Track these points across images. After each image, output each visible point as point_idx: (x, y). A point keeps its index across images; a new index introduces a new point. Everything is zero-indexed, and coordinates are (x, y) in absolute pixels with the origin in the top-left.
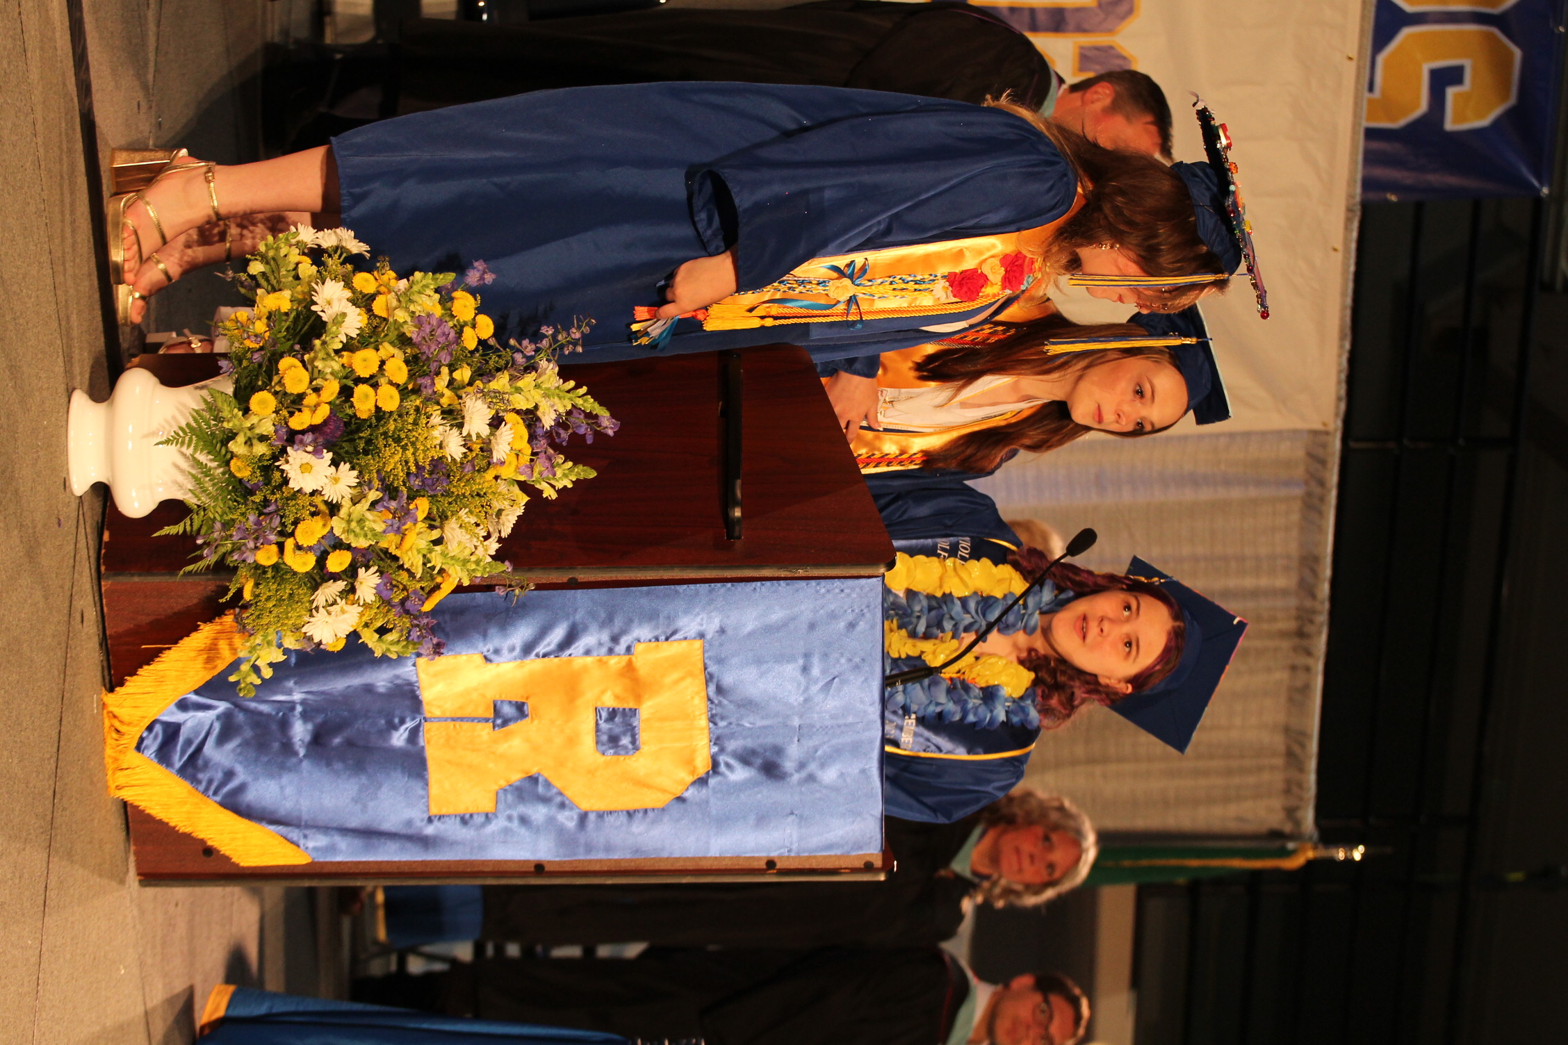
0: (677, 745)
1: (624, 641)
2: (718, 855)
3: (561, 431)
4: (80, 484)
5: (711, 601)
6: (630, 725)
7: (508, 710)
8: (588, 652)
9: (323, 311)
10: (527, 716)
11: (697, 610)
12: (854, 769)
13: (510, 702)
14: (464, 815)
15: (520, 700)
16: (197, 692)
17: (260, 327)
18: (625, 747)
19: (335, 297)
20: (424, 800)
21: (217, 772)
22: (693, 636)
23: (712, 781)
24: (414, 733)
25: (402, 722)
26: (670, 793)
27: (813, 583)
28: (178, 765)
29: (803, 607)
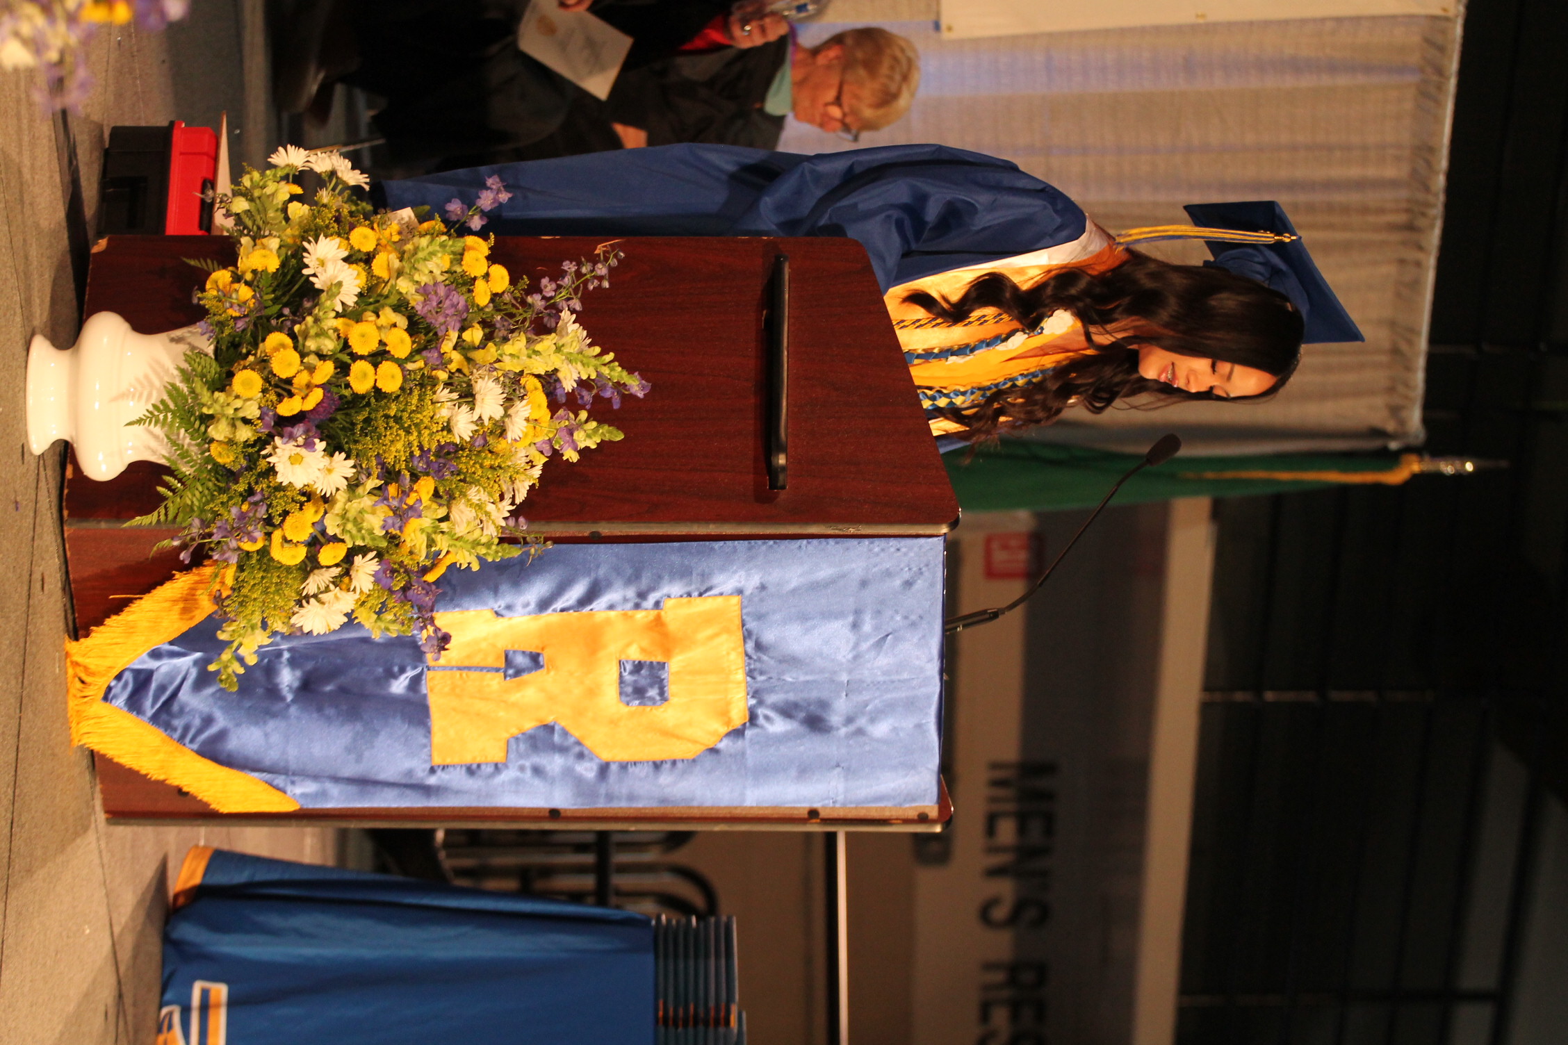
0: (711, 697)
1: (652, 598)
2: (754, 804)
3: (585, 393)
4: (40, 439)
5: (750, 559)
6: (659, 677)
7: (520, 660)
8: (611, 607)
9: (314, 275)
10: (542, 667)
11: (735, 568)
12: (908, 723)
13: (524, 652)
14: (471, 765)
15: (534, 650)
16: (171, 643)
17: (245, 292)
18: (652, 699)
19: (330, 256)
20: (426, 750)
21: (194, 717)
22: (730, 592)
23: (748, 733)
24: (416, 682)
25: (402, 670)
26: (702, 744)
27: (866, 542)
28: (150, 712)
29: (854, 565)
